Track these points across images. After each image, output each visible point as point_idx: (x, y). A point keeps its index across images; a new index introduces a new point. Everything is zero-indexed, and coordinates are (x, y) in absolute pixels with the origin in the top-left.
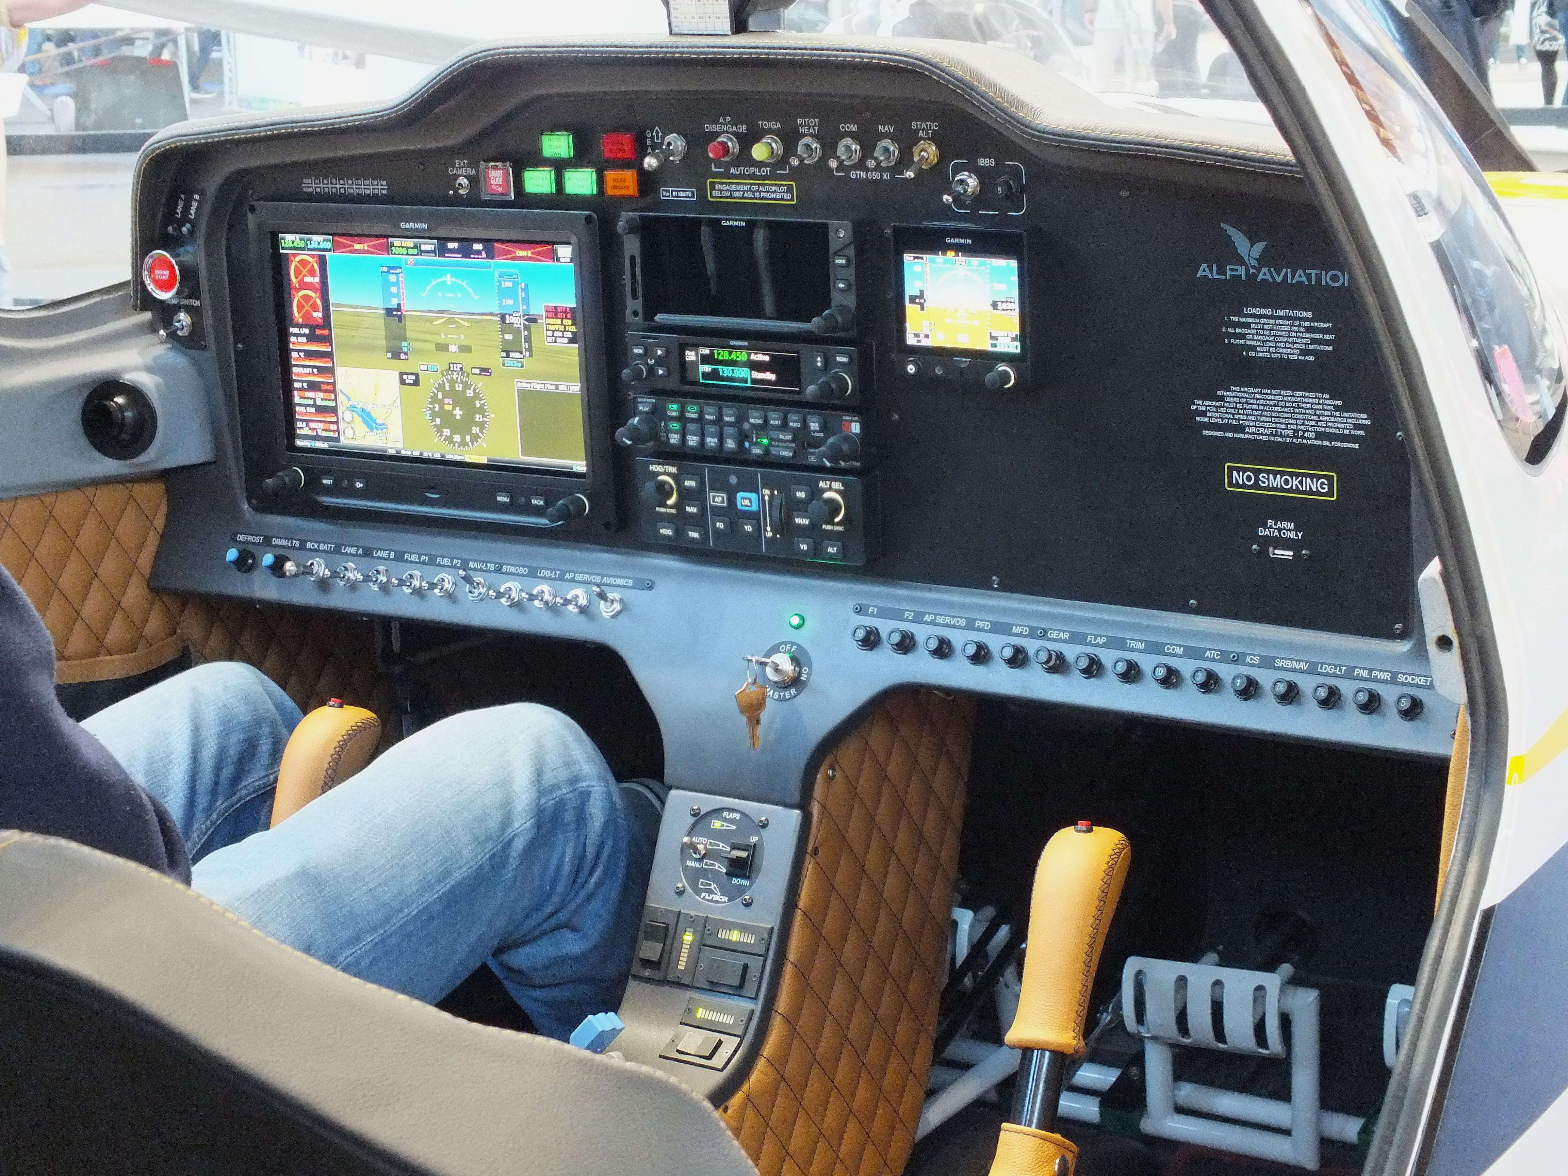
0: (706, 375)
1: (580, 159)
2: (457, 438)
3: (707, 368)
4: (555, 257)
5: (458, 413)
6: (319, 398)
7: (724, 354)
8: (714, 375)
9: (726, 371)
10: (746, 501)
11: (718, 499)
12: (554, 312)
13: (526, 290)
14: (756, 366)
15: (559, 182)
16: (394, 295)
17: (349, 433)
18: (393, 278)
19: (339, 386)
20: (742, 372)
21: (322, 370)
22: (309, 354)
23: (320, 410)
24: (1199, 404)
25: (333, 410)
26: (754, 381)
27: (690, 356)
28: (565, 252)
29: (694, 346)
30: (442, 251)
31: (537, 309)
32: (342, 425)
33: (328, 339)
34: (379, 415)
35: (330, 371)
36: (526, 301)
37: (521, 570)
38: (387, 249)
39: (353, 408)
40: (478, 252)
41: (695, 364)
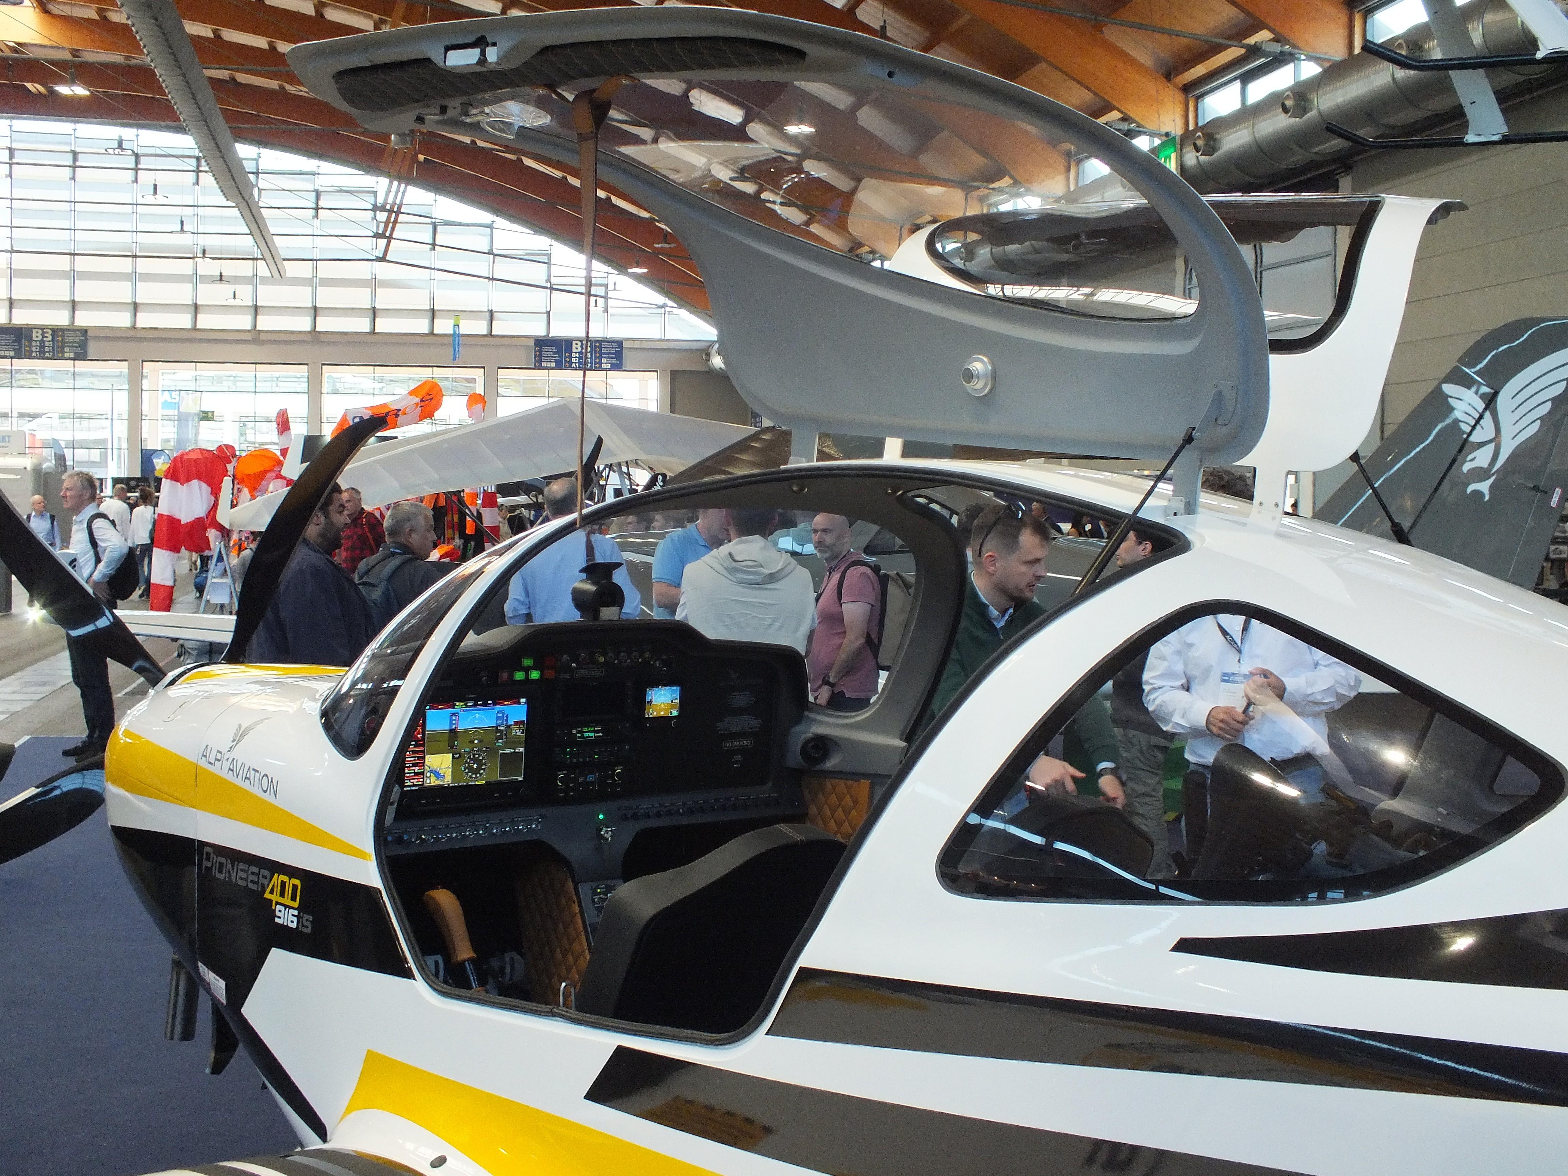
0: (579, 737)
1: (534, 668)
2: (474, 776)
3: (579, 735)
4: (519, 703)
5: (475, 766)
6: (416, 769)
7: (586, 729)
8: (582, 737)
9: (586, 735)
10: (590, 778)
11: (581, 779)
12: (516, 723)
13: (507, 716)
14: (598, 732)
15: (527, 675)
16: (454, 724)
17: (428, 781)
18: (454, 718)
19: (427, 763)
20: (591, 734)
21: (419, 758)
22: (414, 752)
23: (416, 774)
24: (719, 724)
25: (422, 773)
26: (595, 737)
27: (574, 731)
28: (523, 701)
29: (576, 728)
30: (475, 705)
31: (511, 722)
32: (425, 778)
33: (423, 745)
34: (442, 773)
35: (423, 758)
36: (507, 720)
37: (497, 822)
38: (453, 707)
39: (430, 772)
40: (490, 704)
41: (576, 734)
